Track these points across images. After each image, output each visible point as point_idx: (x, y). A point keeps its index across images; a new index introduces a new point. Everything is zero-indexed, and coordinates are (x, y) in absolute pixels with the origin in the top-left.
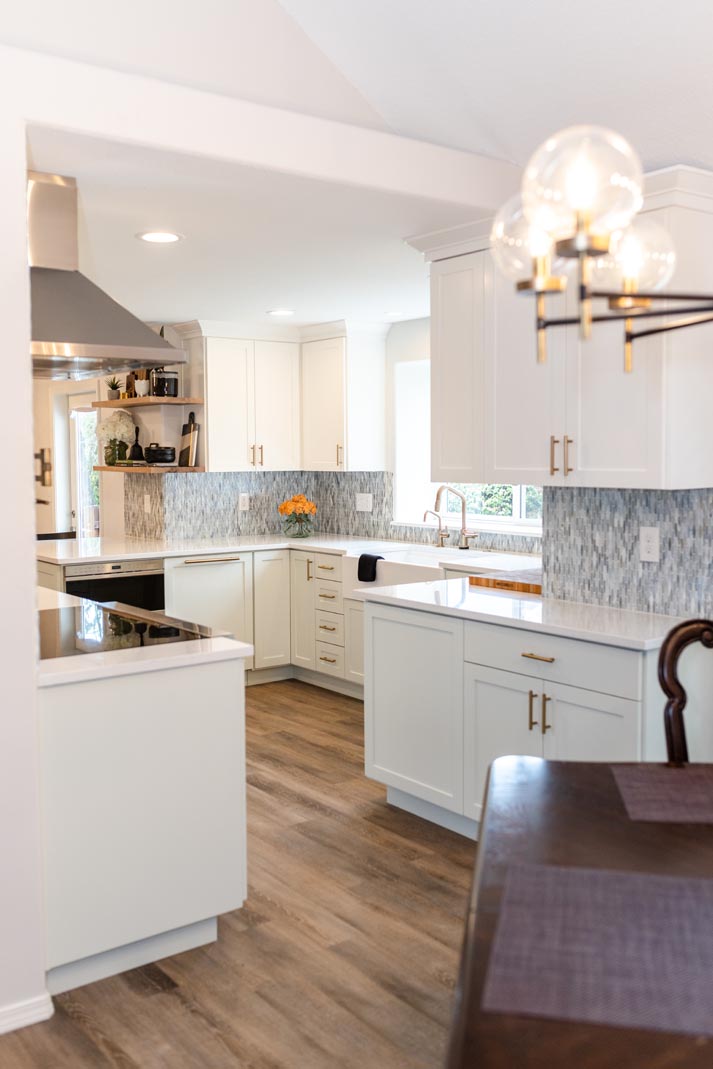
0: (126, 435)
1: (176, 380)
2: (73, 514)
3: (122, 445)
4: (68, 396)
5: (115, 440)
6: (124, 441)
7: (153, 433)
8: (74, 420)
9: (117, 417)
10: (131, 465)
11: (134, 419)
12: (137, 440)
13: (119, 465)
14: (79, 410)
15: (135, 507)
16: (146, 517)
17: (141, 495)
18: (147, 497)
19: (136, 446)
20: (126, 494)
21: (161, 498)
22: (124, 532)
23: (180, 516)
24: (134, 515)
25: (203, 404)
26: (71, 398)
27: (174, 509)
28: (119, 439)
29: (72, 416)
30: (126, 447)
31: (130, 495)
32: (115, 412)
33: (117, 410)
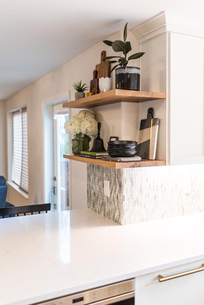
0: (89, 130)
1: (138, 76)
2: (55, 179)
3: (87, 138)
4: (53, 106)
5: (81, 134)
6: (88, 134)
7: (113, 127)
8: (56, 120)
9: (82, 115)
10: (94, 157)
11: (96, 117)
12: (99, 134)
13: (83, 156)
14: (59, 113)
15: (96, 188)
16: (105, 199)
17: (101, 179)
18: (107, 183)
19: (99, 140)
20: (89, 176)
21: (120, 186)
22: (87, 205)
23: (136, 202)
24: (94, 194)
25: (165, 99)
26: (55, 107)
27: (131, 196)
28: (83, 133)
29: (55, 118)
30: (89, 139)
31: (92, 177)
32: (81, 112)
33: (82, 109)
